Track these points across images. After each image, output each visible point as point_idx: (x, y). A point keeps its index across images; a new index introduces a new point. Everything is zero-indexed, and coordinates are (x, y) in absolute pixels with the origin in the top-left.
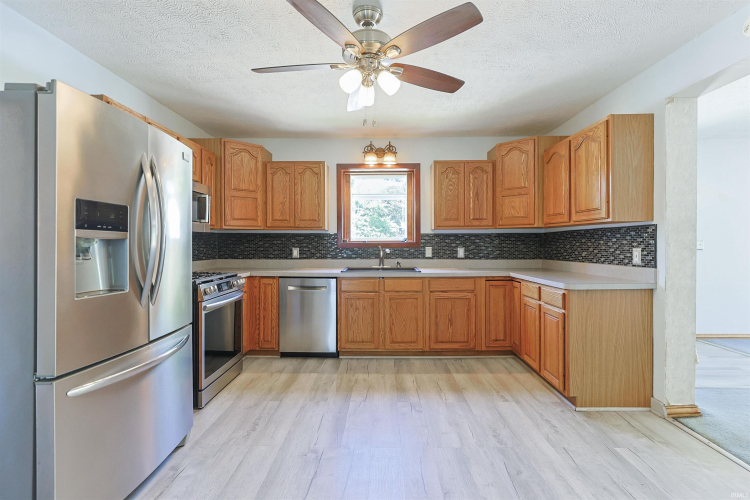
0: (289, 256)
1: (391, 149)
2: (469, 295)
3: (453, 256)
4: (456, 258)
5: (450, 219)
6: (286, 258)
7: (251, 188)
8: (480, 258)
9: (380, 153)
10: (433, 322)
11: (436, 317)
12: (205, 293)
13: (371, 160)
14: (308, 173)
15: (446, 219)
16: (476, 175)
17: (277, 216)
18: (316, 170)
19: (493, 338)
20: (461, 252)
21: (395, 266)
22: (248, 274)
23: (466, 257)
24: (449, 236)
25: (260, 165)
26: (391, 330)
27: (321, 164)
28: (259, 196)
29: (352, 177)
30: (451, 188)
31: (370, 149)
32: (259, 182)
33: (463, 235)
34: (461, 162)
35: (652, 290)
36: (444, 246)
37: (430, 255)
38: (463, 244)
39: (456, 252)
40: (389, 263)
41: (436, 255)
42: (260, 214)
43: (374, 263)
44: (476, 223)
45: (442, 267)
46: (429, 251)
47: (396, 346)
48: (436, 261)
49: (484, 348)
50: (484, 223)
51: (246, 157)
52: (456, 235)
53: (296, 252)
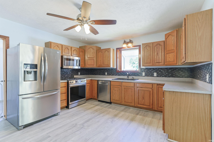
0: (105, 75)
1: (131, 42)
2: (150, 90)
3: (152, 75)
4: (153, 76)
5: (147, 63)
6: (104, 75)
7: (93, 57)
8: (163, 77)
9: (127, 43)
10: (137, 97)
11: (138, 96)
12: (70, 83)
13: (125, 46)
14: (106, 52)
15: (146, 63)
16: (157, 47)
17: (100, 64)
18: (108, 51)
19: (160, 106)
20: (155, 74)
21: (132, 78)
22: (90, 79)
23: (157, 76)
24: (151, 69)
25: (95, 51)
26: (124, 98)
27: (109, 49)
28: (95, 59)
29: (122, 51)
30: (148, 52)
31: (125, 42)
32: (95, 56)
33: (156, 68)
34: (151, 43)
35: (211, 94)
36: (149, 72)
37: (144, 75)
38: (156, 72)
39: (153, 74)
40: (130, 77)
41: (146, 75)
42: (95, 63)
43: (126, 77)
44: (157, 64)
45: (148, 79)
46: (144, 74)
47: (126, 103)
48: (146, 77)
49: (156, 109)
50: (160, 64)
51: (91, 49)
52: (153, 69)
53: (106, 74)
